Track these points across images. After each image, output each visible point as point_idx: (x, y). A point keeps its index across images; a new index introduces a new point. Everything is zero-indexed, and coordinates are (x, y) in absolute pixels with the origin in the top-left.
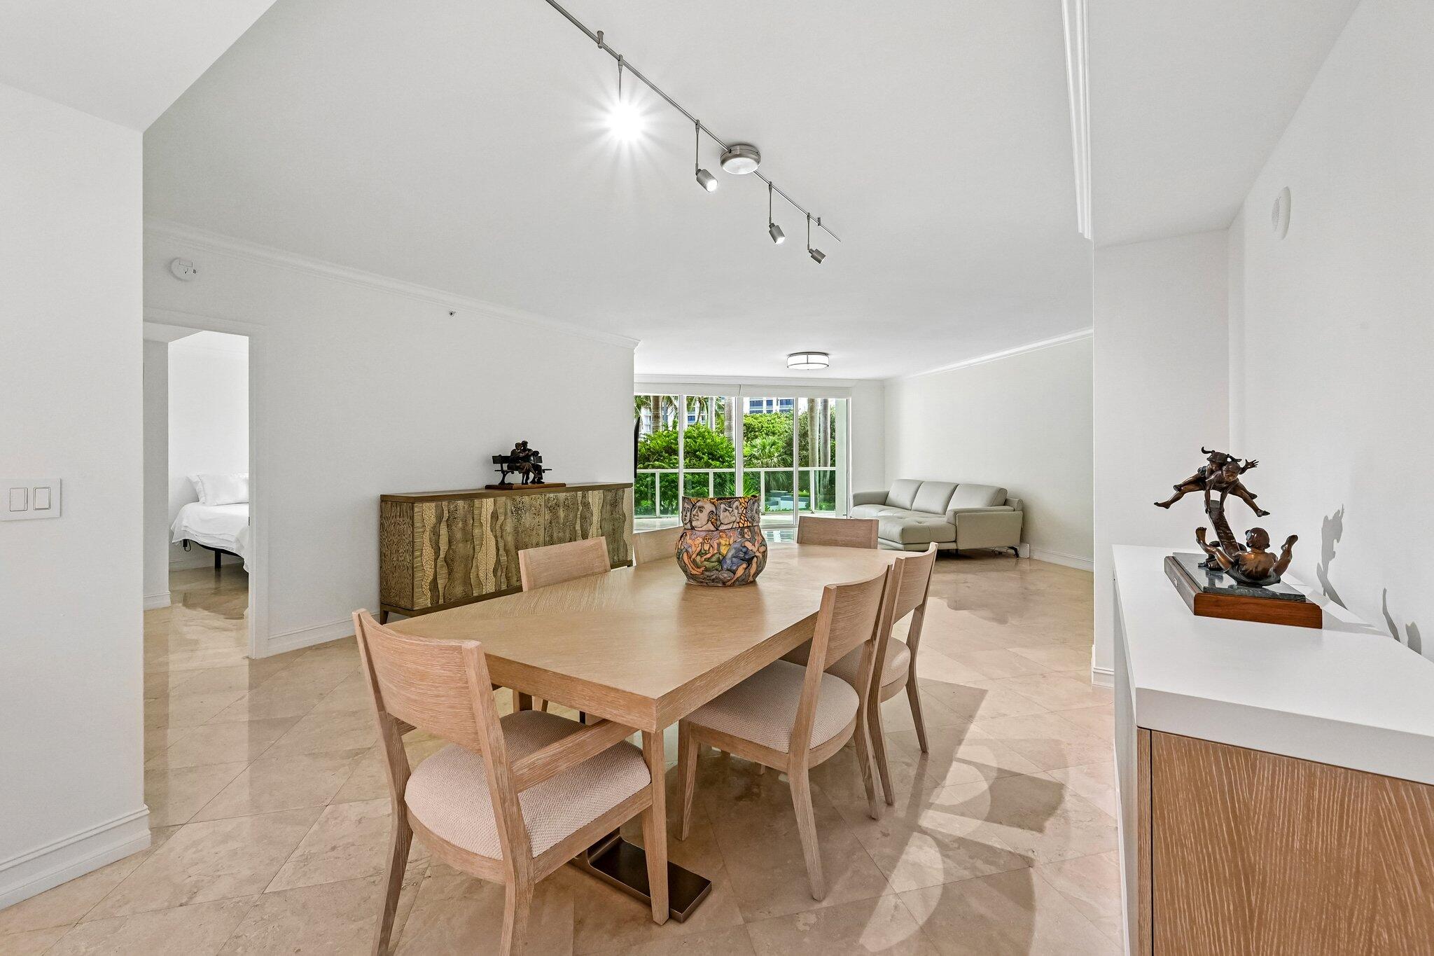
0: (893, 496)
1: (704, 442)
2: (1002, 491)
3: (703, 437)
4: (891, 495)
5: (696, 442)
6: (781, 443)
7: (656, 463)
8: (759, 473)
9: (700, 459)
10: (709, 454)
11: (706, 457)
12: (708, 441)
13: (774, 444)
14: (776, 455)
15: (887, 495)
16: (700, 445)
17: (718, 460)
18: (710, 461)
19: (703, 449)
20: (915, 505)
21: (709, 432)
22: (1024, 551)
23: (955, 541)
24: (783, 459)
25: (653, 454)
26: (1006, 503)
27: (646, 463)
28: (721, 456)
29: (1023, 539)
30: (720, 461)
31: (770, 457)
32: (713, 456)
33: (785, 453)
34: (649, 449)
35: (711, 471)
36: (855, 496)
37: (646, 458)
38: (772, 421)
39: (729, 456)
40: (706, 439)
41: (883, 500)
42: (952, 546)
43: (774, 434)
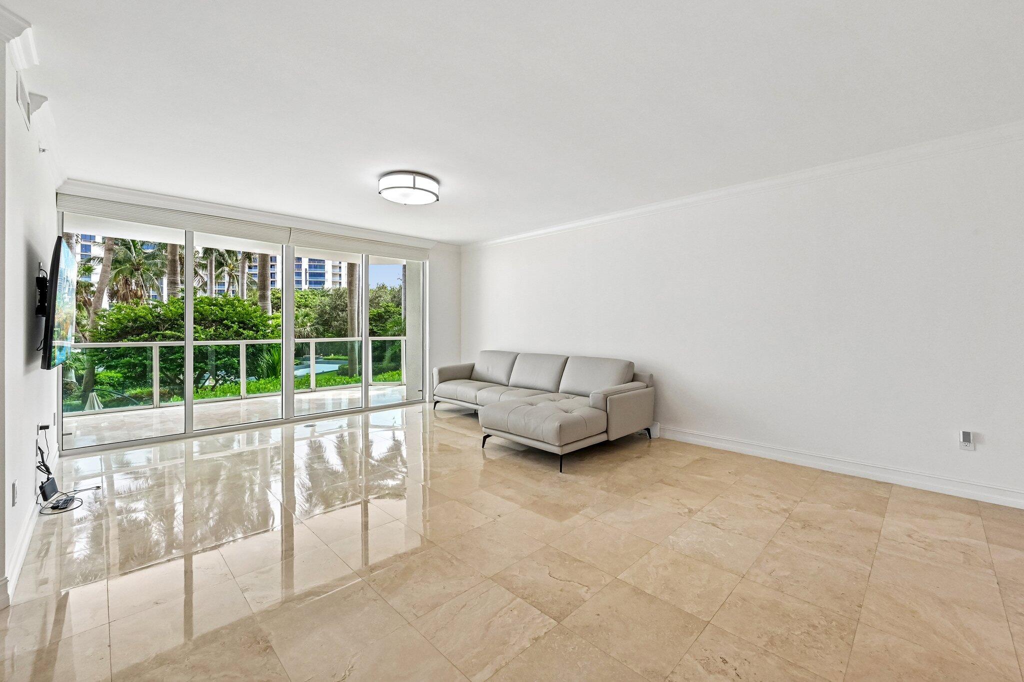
0: (480, 368)
1: (234, 310)
2: (630, 365)
3: (233, 305)
4: (477, 367)
5: (223, 310)
6: (313, 315)
7: (168, 332)
8: (308, 345)
9: (228, 328)
10: (239, 323)
11: (235, 326)
12: (239, 309)
13: (307, 315)
14: (309, 324)
15: (472, 367)
16: (227, 313)
17: (251, 329)
18: (241, 330)
19: (232, 318)
20: (513, 380)
21: (239, 301)
22: (655, 433)
23: (606, 432)
24: (316, 329)
25: (164, 321)
26: (634, 378)
27: (154, 333)
28: (255, 325)
29: (655, 415)
30: (253, 331)
31: (302, 326)
32: (244, 324)
33: (318, 323)
34: (157, 317)
35: (242, 344)
36: (441, 372)
37: (154, 327)
38: (306, 296)
39: (264, 325)
40: (237, 307)
41: (469, 374)
42: (603, 438)
43: (306, 306)
